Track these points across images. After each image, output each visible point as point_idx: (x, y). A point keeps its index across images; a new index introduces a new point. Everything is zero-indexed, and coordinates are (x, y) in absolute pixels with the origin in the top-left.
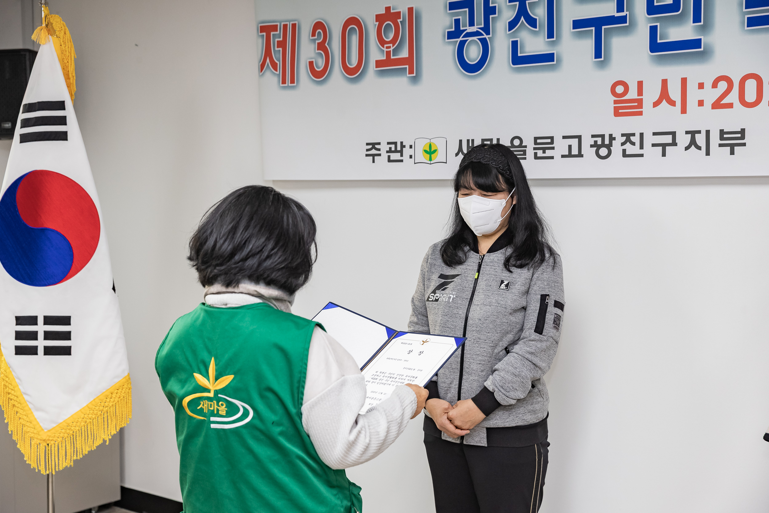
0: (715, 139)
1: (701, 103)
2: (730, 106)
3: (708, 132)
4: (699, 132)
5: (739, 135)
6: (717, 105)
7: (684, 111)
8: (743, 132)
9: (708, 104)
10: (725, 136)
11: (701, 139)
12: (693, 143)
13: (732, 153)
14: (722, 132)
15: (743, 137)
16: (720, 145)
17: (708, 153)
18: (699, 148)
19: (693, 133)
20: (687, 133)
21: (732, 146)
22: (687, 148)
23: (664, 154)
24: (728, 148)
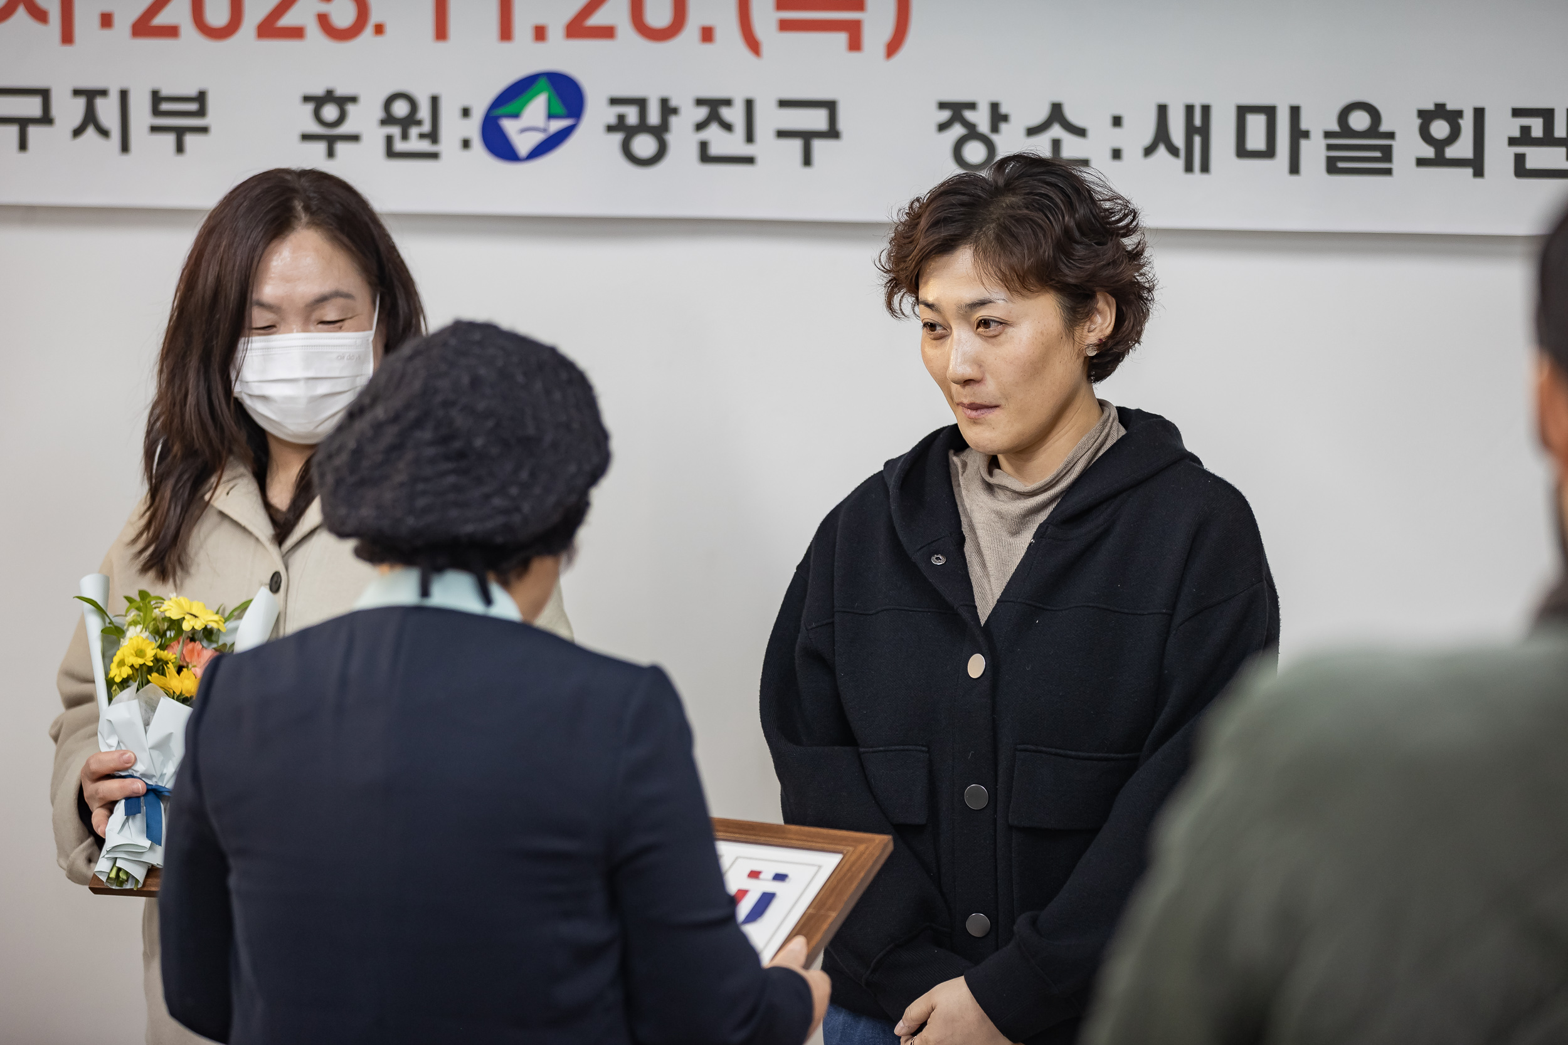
0: (141, 115)
1: (106, 20)
2: (171, 32)
3: (124, 95)
4: (103, 93)
5: (193, 107)
6: (143, 28)
7: (67, 37)
8: (201, 98)
9: (124, 21)
10: (165, 106)
11: (108, 111)
12: (90, 118)
13: (180, 148)
14: (157, 98)
15: (201, 112)
16: (155, 129)
17: (125, 147)
18: (104, 133)
19: (91, 95)
20: (77, 93)
21: (180, 133)
22: (78, 132)
23: (23, 145)
24: (170, 139)
